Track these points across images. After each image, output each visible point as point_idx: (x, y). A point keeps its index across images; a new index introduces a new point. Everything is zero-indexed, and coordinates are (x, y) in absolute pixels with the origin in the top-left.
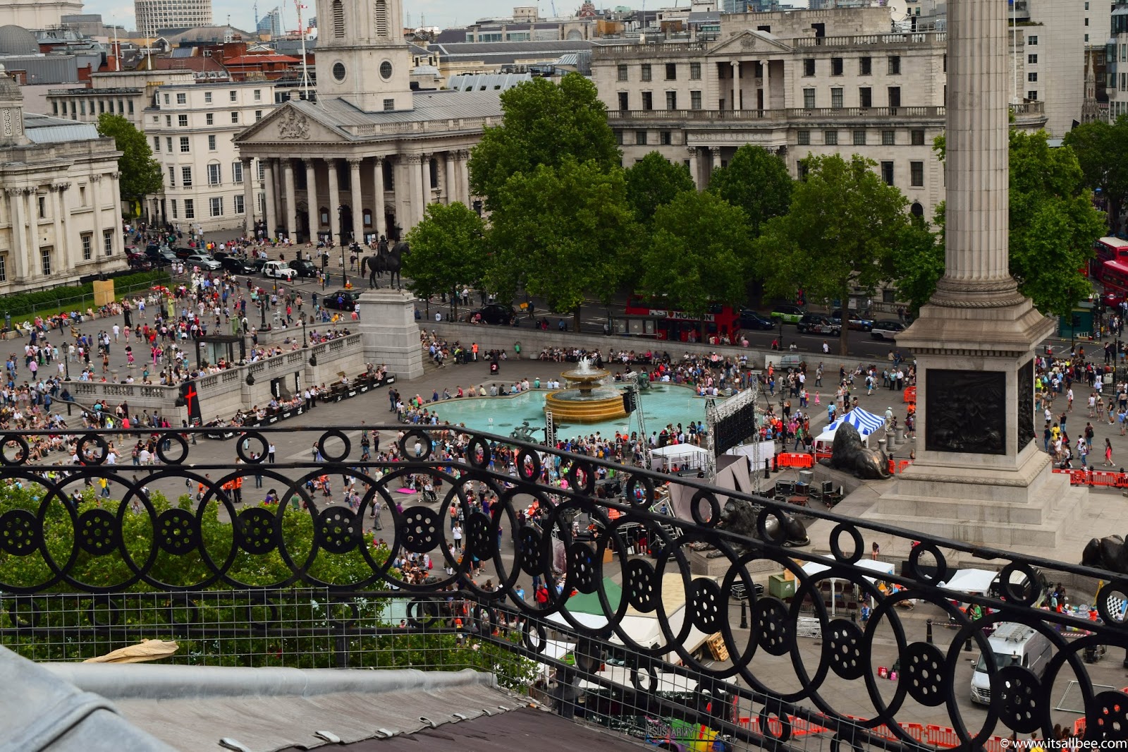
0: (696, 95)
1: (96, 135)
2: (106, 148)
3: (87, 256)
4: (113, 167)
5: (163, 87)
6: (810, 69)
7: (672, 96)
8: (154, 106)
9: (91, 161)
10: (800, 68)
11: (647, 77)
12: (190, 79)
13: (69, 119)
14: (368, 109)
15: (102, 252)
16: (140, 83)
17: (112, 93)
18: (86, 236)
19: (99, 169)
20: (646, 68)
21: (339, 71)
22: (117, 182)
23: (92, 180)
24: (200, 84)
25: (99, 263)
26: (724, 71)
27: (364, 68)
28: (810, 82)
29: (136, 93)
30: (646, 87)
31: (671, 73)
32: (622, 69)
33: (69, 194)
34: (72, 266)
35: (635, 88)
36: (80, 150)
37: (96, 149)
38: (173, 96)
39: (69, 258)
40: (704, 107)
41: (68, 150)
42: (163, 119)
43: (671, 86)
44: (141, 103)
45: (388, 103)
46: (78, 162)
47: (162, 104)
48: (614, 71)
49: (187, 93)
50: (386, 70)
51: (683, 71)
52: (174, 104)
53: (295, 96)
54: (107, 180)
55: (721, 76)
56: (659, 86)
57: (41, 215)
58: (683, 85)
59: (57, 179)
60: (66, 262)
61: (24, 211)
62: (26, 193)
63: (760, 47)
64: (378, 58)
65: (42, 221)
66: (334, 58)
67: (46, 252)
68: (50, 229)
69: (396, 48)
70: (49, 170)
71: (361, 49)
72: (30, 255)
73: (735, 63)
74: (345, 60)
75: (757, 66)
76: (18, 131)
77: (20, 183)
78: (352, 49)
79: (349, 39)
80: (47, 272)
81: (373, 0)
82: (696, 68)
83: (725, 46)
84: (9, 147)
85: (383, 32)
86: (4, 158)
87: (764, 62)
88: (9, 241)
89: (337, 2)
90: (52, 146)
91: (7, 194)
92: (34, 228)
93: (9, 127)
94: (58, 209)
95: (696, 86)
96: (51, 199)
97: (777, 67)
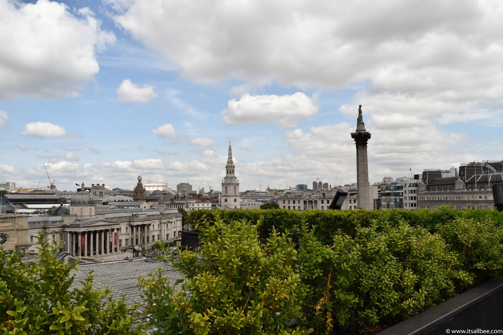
0: (299, 207)
1: (178, 212)
2: (180, 215)
3: (175, 236)
4: (181, 218)
5: (189, 203)
6: (322, 202)
7: (294, 207)
8: (187, 207)
9: (177, 217)
10: (320, 202)
11: (289, 203)
12: (195, 201)
13: (170, 208)
14: (231, 208)
15: (177, 236)
16: (184, 202)
17: (179, 204)
18: (175, 232)
19: (178, 219)
20: (289, 201)
21: (226, 200)
22: (181, 222)
23: (177, 221)
24: (197, 202)
25: (177, 238)
26: (305, 202)
27: (231, 200)
28: (323, 205)
29: (184, 204)
30: (289, 205)
31: (294, 202)
32: (284, 201)
33: (173, 223)
34: (172, 238)
35: (287, 205)
36: (175, 215)
37: (178, 215)
38: (191, 205)
39: (171, 236)
40: (301, 209)
41: (173, 215)
42: (189, 209)
43: (294, 205)
44: (184, 206)
45: (236, 207)
46: (175, 217)
47: (189, 206)
48: (282, 202)
49: (194, 204)
50: (235, 200)
51: (296, 202)
52: (191, 206)
53: (217, 205)
54: (179, 221)
55: (304, 203)
56: (292, 205)
57: (167, 228)
58: (297, 205)
59: (171, 220)
60: (171, 238)
61: (164, 227)
62: (165, 223)
63: (312, 197)
64: (234, 198)
65: (167, 229)
66: (225, 198)
67: (167, 235)
68: (168, 231)
69: (238, 196)
70: (169, 219)
71: (231, 196)
72: (164, 236)
73: (307, 201)
74: (227, 198)
75: (312, 201)
76: (164, 211)
77: (163, 221)
78: (229, 196)
79: (228, 194)
80: (167, 239)
81: (233, 187)
82: (299, 201)
83: (305, 197)
84: (162, 214)
85: (235, 193)
86: (161, 216)
87: (313, 201)
88: (160, 233)
89: (226, 187)
90: (170, 214)
91: (161, 223)
92: (166, 230)
93: (162, 210)
94: (170, 226)
95: (299, 205)
96: (169, 224)
97: (316, 202)
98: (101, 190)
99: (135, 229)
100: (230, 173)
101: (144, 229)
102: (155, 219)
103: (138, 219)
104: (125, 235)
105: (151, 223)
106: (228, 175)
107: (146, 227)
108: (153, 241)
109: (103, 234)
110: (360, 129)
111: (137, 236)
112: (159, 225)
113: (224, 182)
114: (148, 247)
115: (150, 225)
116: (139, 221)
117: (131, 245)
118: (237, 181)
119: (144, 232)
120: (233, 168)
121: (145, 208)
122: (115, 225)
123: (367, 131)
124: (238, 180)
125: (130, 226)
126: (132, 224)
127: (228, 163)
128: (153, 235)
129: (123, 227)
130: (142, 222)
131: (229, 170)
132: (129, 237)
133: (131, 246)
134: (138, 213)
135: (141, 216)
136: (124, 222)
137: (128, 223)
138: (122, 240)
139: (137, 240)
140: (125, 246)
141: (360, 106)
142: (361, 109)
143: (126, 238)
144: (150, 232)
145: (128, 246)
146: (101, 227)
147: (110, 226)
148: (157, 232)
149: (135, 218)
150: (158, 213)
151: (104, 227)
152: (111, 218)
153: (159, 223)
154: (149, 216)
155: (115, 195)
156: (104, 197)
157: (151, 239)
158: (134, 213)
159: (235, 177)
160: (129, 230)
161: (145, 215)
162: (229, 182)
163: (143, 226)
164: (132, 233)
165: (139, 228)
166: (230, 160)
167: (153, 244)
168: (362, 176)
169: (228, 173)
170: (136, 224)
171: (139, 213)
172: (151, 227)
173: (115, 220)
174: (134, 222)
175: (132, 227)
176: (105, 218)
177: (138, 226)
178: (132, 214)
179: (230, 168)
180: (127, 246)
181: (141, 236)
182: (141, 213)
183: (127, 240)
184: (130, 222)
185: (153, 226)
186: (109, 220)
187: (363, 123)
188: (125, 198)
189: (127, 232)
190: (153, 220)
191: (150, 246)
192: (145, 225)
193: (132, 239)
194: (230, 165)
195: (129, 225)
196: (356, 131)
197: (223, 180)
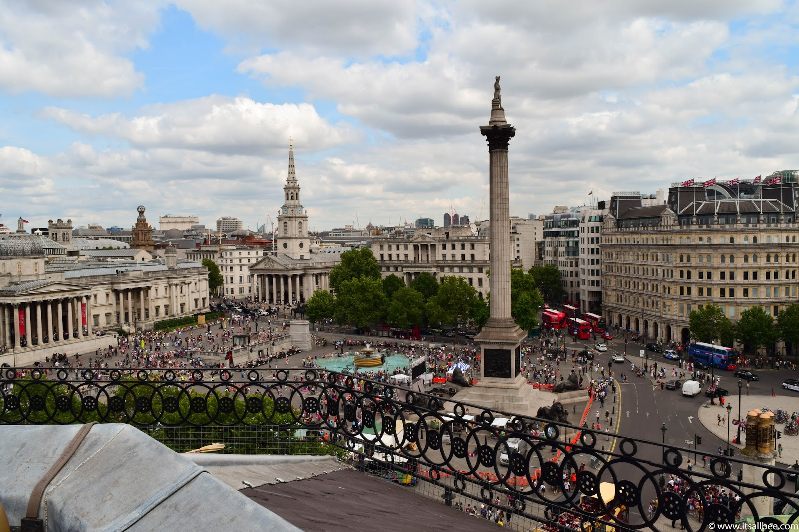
0: (406, 255)
1: (201, 266)
2: (205, 270)
3: (196, 307)
4: (207, 277)
5: (225, 250)
6: (445, 247)
7: (398, 255)
8: (221, 256)
9: (199, 275)
10: (441, 247)
11: (390, 249)
12: (234, 247)
13: (192, 260)
14: (295, 258)
15: (202, 306)
16: (217, 248)
17: (207, 252)
18: (196, 300)
19: (202, 277)
20: (390, 246)
21: (285, 245)
22: (208, 282)
23: (199, 281)
24: (237, 249)
25: (200, 310)
26: (416, 247)
27: (293, 245)
28: (444, 251)
29: (216, 252)
30: (389, 252)
31: (398, 248)
32: (382, 246)
33: (191, 286)
34: (191, 310)
35: (386, 253)
36: (196, 271)
37: (201, 271)
38: (228, 253)
39: (190, 308)
40: (409, 259)
41: (192, 271)
42: (224, 261)
43: (398, 252)
44: (217, 255)
45: (302, 256)
46: (195, 275)
47: (224, 255)
48: (379, 247)
49: (233, 252)
50: (301, 245)
51: (402, 247)
52: (228, 256)
53: (270, 253)
54: (204, 281)
55: (415, 249)
56: (394, 252)
57: (181, 293)
58: (402, 252)
59: (187, 280)
60: (189, 309)
61: (176, 291)
62: (177, 285)
63: (428, 239)
64: (299, 241)
65: (182, 295)
66: (283, 241)
67: (182, 305)
68: (184, 298)
69: (305, 238)
70: (185, 277)
71: (293, 238)
72: (177, 306)
73: (419, 245)
74: (287, 241)
75: (427, 246)
76: (175, 264)
77: (174, 282)
78: (290, 238)
79: (289, 235)
80: (182, 312)
81: (297, 222)
82: (406, 246)
83: (416, 239)
84: (171, 270)
85: (300, 232)
86: (169, 273)
87: (429, 244)
88: (170, 301)
89: (285, 223)
90: (186, 269)
91: (170, 286)
92: (179, 297)
93: (172, 262)
94: (187, 291)
95: (406, 252)
96: (185, 287)
97: (433, 246)
98: (65, 231)
99: (121, 296)
100: (292, 198)
101: (139, 297)
102: (159, 279)
103: (127, 278)
104: (105, 308)
105: (150, 286)
106: (287, 202)
107: (142, 293)
108: (157, 316)
109: (60, 306)
110: (497, 119)
111: (126, 308)
112: (166, 289)
113: (281, 214)
114: (146, 326)
115: (149, 288)
116: (129, 283)
117: (116, 323)
118: (304, 213)
119: (139, 301)
120: (297, 190)
121: (143, 259)
122: (83, 290)
123: (508, 123)
124: (305, 211)
125: (113, 291)
126: (117, 287)
127: (288, 181)
128: (157, 305)
129: (101, 293)
130: (134, 284)
131: (289, 193)
132: (112, 310)
133: (117, 326)
134: (126, 268)
135: (131, 274)
136: (101, 284)
137: (110, 286)
138: (99, 315)
139: (127, 315)
140: (105, 325)
141: (498, 79)
142: (500, 83)
143: (108, 312)
144: (150, 300)
145: (112, 325)
146: (56, 294)
147: (72, 293)
148: (165, 299)
149: (121, 277)
150: (165, 268)
151: (61, 294)
152: (76, 278)
153: (167, 285)
154: (147, 273)
155: (97, 239)
156: (71, 242)
157: (152, 312)
158: (120, 269)
159: (300, 206)
160: (112, 297)
161: (139, 272)
162: (289, 214)
163: (136, 292)
164: (118, 304)
165: (130, 294)
166: (291, 176)
167: (156, 321)
168: (498, 201)
169: (288, 199)
170: (123, 287)
171: (129, 269)
172: (152, 293)
173: (84, 281)
174: (120, 284)
175: (117, 293)
176: (66, 279)
177: (126, 292)
178: (117, 271)
179: (292, 191)
180: (108, 326)
181: (133, 308)
182: (134, 268)
183: (108, 315)
184: (112, 284)
185: (157, 290)
186: (74, 282)
187: (502, 109)
188: (115, 243)
189: (108, 301)
190: (155, 280)
191: (151, 325)
192: (139, 289)
193: (118, 314)
194: (291, 185)
195: (111, 289)
196: (490, 122)
197: (279, 211)
